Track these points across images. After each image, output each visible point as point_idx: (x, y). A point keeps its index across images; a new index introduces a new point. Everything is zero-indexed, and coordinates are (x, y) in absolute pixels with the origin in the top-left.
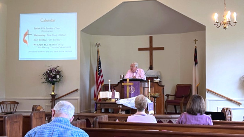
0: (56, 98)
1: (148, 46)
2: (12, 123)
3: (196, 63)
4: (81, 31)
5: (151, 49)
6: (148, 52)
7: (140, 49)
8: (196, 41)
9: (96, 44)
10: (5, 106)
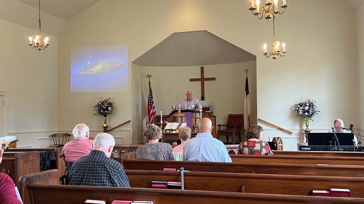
0: (108, 130)
1: (200, 77)
3: (247, 93)
4: (132, 62)
5: (203, 80)
6: (200, 82)
7: (191, 80)
8: (247, 71)
9: (148, 76)
10: (57, 139)
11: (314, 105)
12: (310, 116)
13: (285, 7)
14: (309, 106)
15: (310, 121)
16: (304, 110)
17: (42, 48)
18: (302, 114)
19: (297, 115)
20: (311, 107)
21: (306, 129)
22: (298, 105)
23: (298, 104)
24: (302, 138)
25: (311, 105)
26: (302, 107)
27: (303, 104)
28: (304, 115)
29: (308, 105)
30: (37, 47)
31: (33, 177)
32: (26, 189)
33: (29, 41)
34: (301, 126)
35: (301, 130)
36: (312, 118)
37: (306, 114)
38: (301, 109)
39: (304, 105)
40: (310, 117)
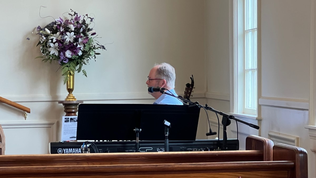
11: (89, 30)
12: (79, 60)
14: (77, 31)
15: (78, 76)
16: (62, 43)
18: (57, 54)
19: (42, 57)
20: (82, 35)
21: (67, 98)
22: (46, 29)
23: (47, 27)
24: (55, 126)
25: (81, 30)
26: (58, 33)
27: (60, 25)
28: (62, 58)
29: (72, 27)
34: (53, 89)
35: (54, 101)
36: (84, 67)
37: (68, 54)
38: (54, 41)
39: (62, 30)
40: (77, 64)
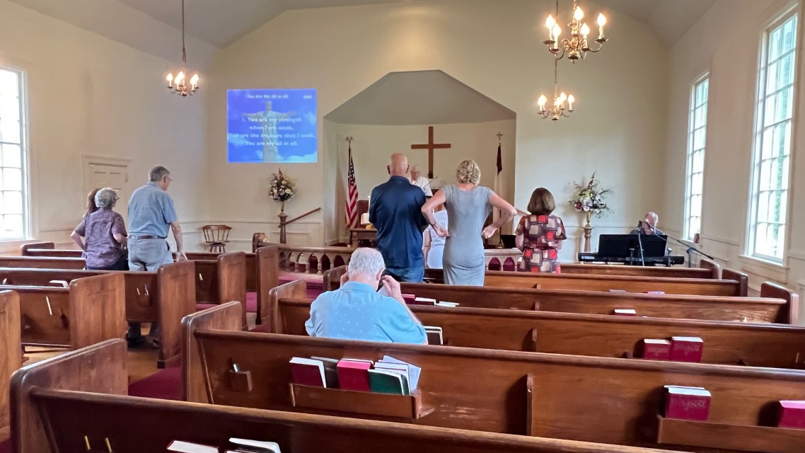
0: (287, 220)
1: (426, 142)
2: (231, 266)
3: (500, 169)
4: (324, 117)
5: (431, 146)
6: (426, 151)
7: (414, 147)
8: (500, 135)
9: (347, 139)
10: (210, 232)
13: (602, 41)
17: (188, 95)
24: (579, 240)
30: (181, 91)
31: (203, 317)
32: (193, 337)
33: (169, 82)
